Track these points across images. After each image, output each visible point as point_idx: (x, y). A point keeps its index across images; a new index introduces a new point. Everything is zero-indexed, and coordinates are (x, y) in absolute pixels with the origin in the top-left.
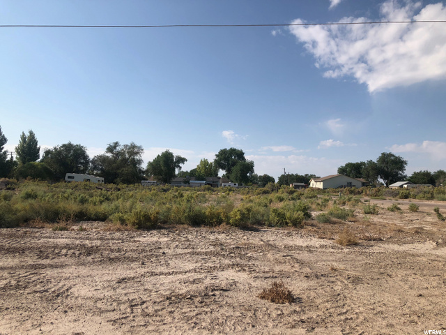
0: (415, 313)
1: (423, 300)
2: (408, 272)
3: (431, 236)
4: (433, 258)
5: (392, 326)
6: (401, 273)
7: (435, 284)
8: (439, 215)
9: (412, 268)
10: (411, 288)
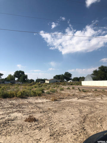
0: (70, 120)
1: (73, 116)
2: (70, 108)
3: (77, 96)
4: (76, 103)
5: (64, 125)
6: (68, 108)
7: (76, 110)
8: (79, 90)
9: (71, 106)
10: (70, 112)
